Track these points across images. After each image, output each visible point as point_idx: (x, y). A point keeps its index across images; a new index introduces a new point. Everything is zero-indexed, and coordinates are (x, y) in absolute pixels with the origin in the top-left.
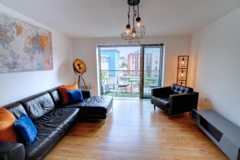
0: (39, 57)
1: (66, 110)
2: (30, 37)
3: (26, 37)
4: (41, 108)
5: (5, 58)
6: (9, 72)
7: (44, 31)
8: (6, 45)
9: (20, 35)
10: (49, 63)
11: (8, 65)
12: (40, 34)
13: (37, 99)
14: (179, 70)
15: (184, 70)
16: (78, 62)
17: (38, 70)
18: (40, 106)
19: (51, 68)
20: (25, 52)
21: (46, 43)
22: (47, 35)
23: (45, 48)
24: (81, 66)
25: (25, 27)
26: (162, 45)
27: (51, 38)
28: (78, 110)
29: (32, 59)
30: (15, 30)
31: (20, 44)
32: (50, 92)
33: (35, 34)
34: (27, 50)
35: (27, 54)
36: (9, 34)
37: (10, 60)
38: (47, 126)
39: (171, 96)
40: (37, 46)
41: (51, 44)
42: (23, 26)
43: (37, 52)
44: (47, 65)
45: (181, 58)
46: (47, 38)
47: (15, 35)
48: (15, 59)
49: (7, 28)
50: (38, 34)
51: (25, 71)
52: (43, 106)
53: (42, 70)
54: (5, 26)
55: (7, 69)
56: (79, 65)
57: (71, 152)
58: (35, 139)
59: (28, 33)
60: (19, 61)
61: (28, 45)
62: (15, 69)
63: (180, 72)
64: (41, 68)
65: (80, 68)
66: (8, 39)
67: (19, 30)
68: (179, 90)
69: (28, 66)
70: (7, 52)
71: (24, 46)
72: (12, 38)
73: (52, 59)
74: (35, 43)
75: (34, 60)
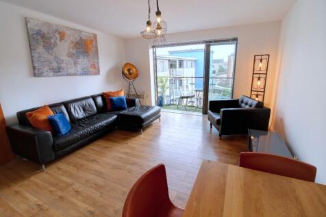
0: (83, 62)
1: (104, 115)
2: (72, 42)
3: (69, 42)
4: (82, 111)
5: (51, 63)
6: (54, 75)
7: (88, 34)
8: (50, 51)
9: (63, 41)
10: (95, 67)
11: (53, 69)
12: (83, 38)
13: (80, 102)
14: (255, 76)
15: (261, 76)
16: (128, 67)
17: (82, 74)
18: (81, 109)
19: (98, 73)
20: (69, 57)
21: (91, 46)
22: (92, 38)
23: (90, 52)
24: (131, 71)
25: (68, 33)
26: (235, 40)
27: (97, 41)
28: (115, 117)
29: (75, 63)
30: (58, 36)
31: (63, 49)
32: (94, 98)
33: (78, 38)
34: (70, 55)
35: (71, 59)
36: (52, 41)
37: (55, 65)
38: (80, 126)
39: (222, 110)
40: (81, 50)
41: (97, 47)
42: (65, 31)
43: (81, 56)
44: (92, 70)
45: (258, 57)
46: (92, 41)
47: (58, 41)
48: (60, 64)
49: (51, 35)
50: (81, 38)
51: (70, 75)
52: (84, 110)
53: (87, 75)
54: (49, 33)
55: (52, 73)
56: (129, 70)
57: (96, 151)
58: (66, 134)
59: (71, 38)
60: (63, 65)
61: (71, 50)
62: (59, 74)
63: (256, 79)
64: (86, 73)
65: (130, 74)
66: (52, 46)
67: (62, 36)
68: (246, 104)
69: (72, 71)
70: (51, 58)
71: (67, 51)
72: (56, 44)
73: (98, 63)
74: (78, 47)
75: (78, 65)
